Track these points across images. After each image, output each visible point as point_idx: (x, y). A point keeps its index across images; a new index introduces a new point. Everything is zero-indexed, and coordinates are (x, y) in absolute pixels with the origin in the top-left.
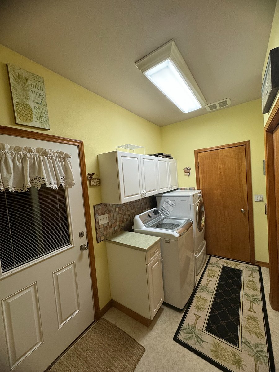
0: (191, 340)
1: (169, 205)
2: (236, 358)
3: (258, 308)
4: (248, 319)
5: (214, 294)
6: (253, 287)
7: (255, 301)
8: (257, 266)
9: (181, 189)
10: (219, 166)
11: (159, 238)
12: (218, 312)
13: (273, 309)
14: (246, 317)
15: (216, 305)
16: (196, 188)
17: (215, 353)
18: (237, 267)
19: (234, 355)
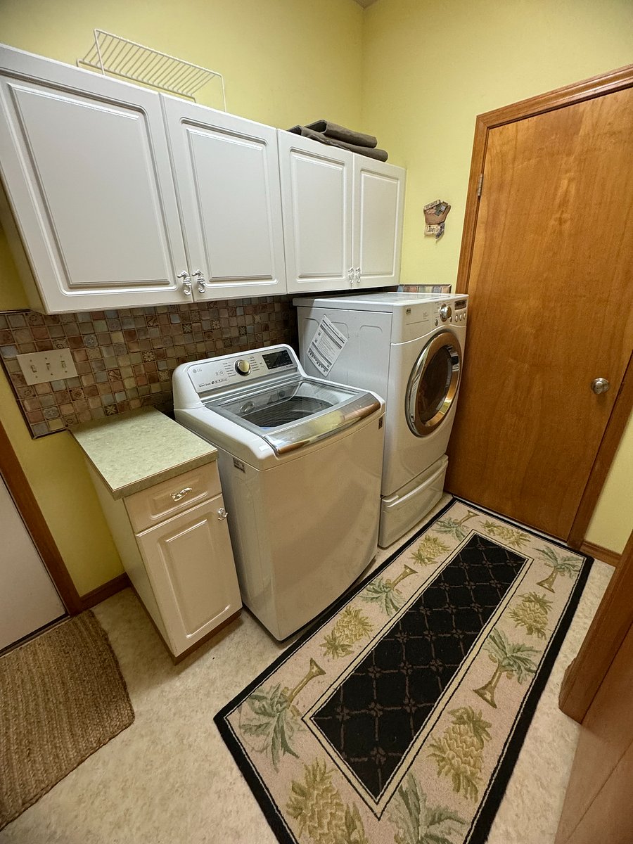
0: (258, 736)
1: (329, 340)
2: (350, 834)
3: (513, 692)
4: (460, 721)
5: (399, 615)
6: (531, 622)
7: (515, 668)
8: (582, 554)
9: (408, 288)
10: (561, 191)
11: (211, 449)
12: (380, 672)
13: (561, 708)
14: (458, 710)
15: (386, 650)
16: (454, 289)
17: (299, 798)
18: (516, 547)
19: (351, 825)
